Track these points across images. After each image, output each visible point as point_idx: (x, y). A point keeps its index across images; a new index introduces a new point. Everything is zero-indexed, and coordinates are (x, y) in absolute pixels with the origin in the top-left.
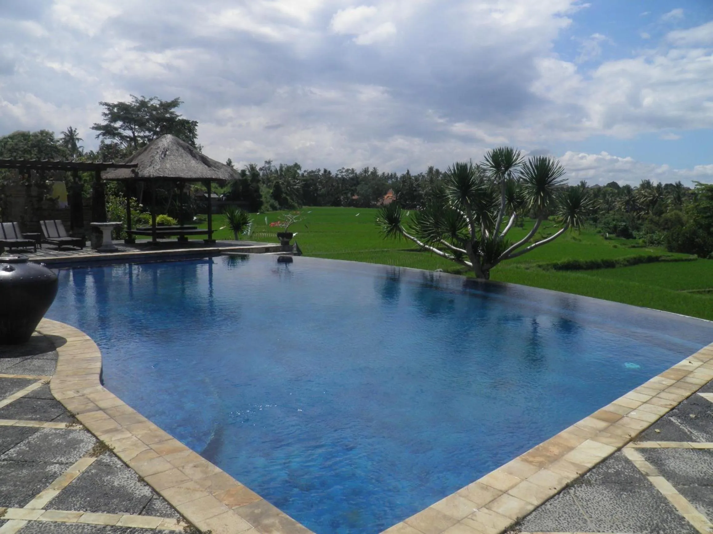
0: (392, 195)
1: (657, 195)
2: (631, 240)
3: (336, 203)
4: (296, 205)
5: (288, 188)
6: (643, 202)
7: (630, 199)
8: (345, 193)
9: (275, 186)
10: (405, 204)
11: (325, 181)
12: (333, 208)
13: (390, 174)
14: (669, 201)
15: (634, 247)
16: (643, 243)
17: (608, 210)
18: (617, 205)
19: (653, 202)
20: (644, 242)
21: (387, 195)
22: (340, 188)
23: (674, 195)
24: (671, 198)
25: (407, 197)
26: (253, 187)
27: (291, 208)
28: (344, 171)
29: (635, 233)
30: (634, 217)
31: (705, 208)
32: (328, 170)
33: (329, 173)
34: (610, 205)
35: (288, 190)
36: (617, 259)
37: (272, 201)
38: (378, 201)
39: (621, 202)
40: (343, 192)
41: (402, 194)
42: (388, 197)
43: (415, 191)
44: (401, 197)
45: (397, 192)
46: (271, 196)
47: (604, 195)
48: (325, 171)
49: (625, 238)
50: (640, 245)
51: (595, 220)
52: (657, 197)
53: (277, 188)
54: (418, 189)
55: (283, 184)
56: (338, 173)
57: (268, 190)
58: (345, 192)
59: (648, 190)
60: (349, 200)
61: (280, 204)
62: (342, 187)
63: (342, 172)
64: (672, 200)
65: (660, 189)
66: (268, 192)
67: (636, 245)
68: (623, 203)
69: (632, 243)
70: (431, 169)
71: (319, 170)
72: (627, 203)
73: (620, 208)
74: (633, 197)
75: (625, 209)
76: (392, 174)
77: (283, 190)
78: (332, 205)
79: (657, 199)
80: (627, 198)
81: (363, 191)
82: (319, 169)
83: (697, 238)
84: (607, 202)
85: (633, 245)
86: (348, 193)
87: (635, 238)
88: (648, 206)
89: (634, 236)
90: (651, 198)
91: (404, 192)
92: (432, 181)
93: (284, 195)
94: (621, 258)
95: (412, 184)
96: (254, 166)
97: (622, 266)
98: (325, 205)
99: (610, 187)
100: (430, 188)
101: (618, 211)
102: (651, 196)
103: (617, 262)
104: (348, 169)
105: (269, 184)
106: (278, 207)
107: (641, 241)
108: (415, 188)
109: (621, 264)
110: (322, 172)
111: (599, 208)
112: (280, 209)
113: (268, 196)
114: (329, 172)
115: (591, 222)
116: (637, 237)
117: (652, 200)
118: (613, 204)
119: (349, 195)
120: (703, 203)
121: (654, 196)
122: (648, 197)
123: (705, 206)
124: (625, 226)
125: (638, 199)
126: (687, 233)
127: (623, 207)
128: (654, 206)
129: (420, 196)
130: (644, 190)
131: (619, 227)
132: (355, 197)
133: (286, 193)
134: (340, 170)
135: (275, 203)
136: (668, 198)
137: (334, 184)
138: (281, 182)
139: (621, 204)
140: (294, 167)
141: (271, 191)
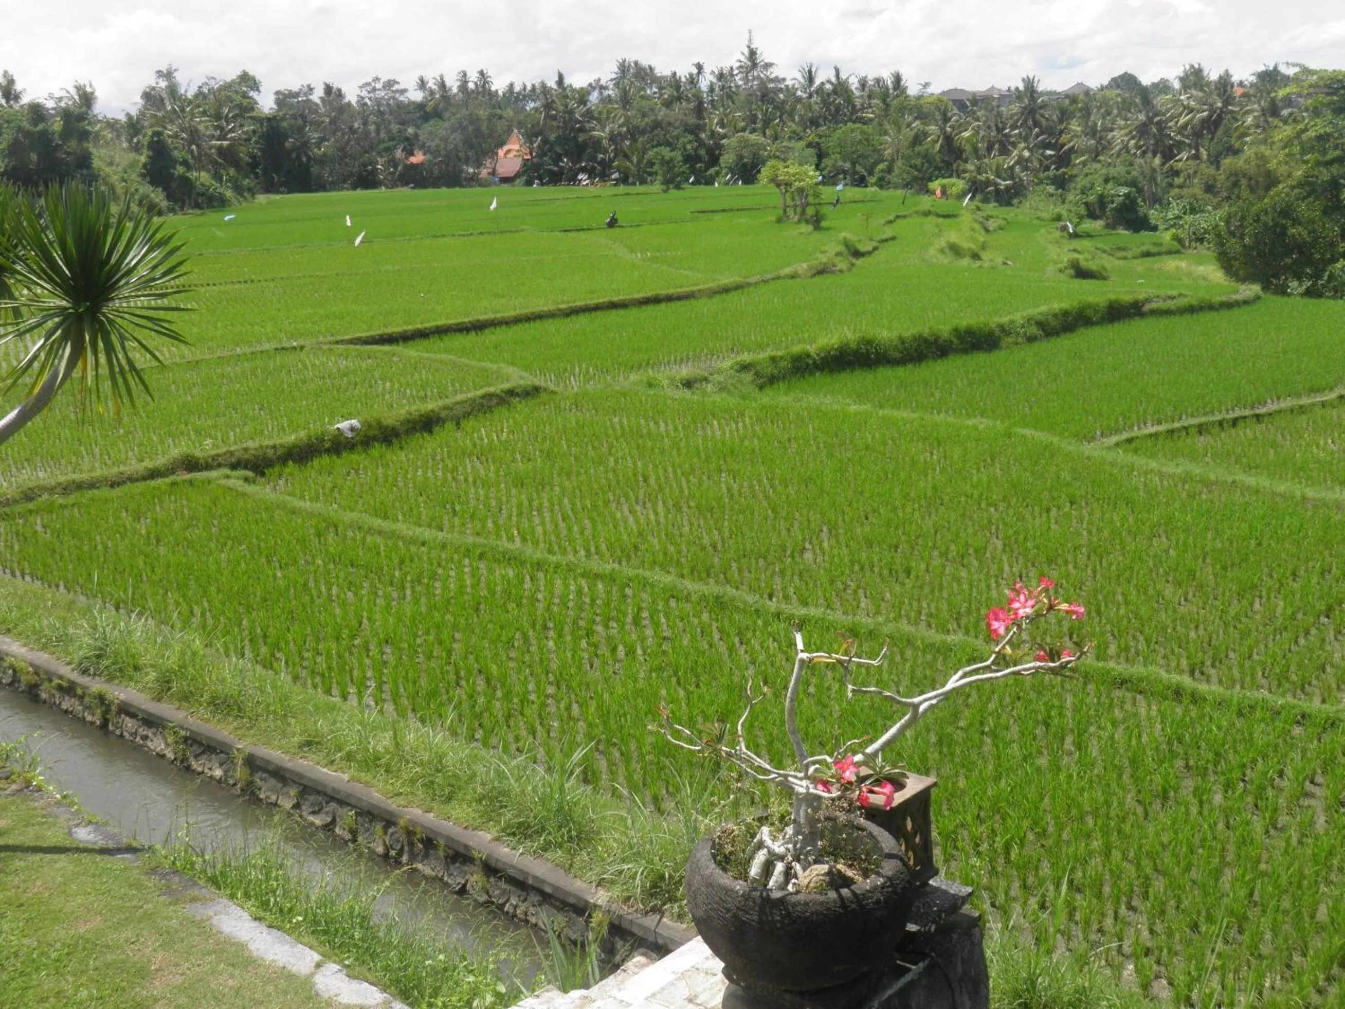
0: (517, 147)
1: (1219, 105)
2: (1144, 234)
3: (367, 181)
4: (229, 194)
5: (194, 147)
6: (1184, 127)
7: (1150, 120)
8: (387, 149)
9: (151, 146)
10: (556, 169)
11: (327, 120)
12: (360, 192)
13: (529, 88)
14: (1249, 120)
15: (1148, 254)
16: (1175, 243)
17: (1095, 155)
18: (1118, 137)
19: (1212, 124)
20: (1176, 238)
21: (506, 148)
22: (373, 134)
23: (1262, 103)
24: (1252, 111)
25: (558, 149)
26: (69, 154)
27: (215, 202)
28: (379, 86)
29: (1154, 215)
30: (1154, 170)
31: (1320, 138)
32: (335, 86)
33: (340, 94)
34: (1101, 138)
35: (192, 152)
36: (1005, 320)
37: (146, 189)
38: (479, 164)
39: (1127, 131)
40: (381, 146)
41: (545, 141)
42: (509, 151)
43: (582, 130)
44: (542, 154)
45: (530, 137)
46: (143, 176)
47: (1086, 112)
48: (328, 89)
49: (1127, 229)
50: (1164, 249)
51: (1061, 183)
52: (1221, 109)
53: (159, 149)
54: (588, 126)
55: (176, 136)
56: (364, 93)
57: (132, 156)
58: (386, 145)
59: (1194, 92)
60: (400, 168)
61: (169, 197)
62: (378, 131)
63: (374, 90)
64: (1255, 118)
65: (1229, 88)
66: (132, 165)
67: (1153, 249)
68: (1131, 132)
69: (1143, 244)
70: (624, 68)
71: (311, 89)
72: (1143, 130)
73: (1126, 148)
74: (1156, 114)
75: (1138, 147)
76: (533, 85)
77: (176, 153)
78: (354, 187)
79: (1219, 116)
80: (1142, 117)
81: (437, 141)
82: (309, 86)
83: (1293, 225)
84: (1092, 132)
85: (1145, 248)
86: (395, 147)
87: (1155, 229)
88: (1197, 135)
89: (1153, 222)
90: (1206, 114)
91: (552, 137)
92: (625, 100)
93: (180, 169)
94: (1018, 317)
95: (571, 112)
96: (88, 89)
97: (1020, 340)
98: (335, 185)
99: (1118, 86)
100: (622, 120)
101: (1119, 154)
102: (1205, 107)
103: (1004, 330)
104: (389, 81)
105: (135, 140)
106: (164, 204)
107: (1166, 237)
108: (580, 122)
109: (1018, 334)
110: (317, 96)
111: (1073, 147)
112: (172, 210)
113: (134, 176)
114: (339, 90)
115: (1051, 189)
116: (1161, 227)
117: (1210, 116)
118: (1110, 136)
119: (399, 154)
120: (1316, 125)
121: (1212, 111)
122: (1198, 112)
123: (1322, 131)
124: (1127, 196)
125: (1171, 119)
126: (1266, 214)
127: (1133, 142)
128: (1213, 133)
129: (596, 144)
130: (1186, 93)
131: (1113, 202)
132: (418, 158)
133: (185, 163)
134: (368, 84)
135: (153, 195)
136: (1248, 112)
137: (356, 125)
138: (171, 130)
139: (1126, 135)
140: (240, 83)
141: (143, 159)
